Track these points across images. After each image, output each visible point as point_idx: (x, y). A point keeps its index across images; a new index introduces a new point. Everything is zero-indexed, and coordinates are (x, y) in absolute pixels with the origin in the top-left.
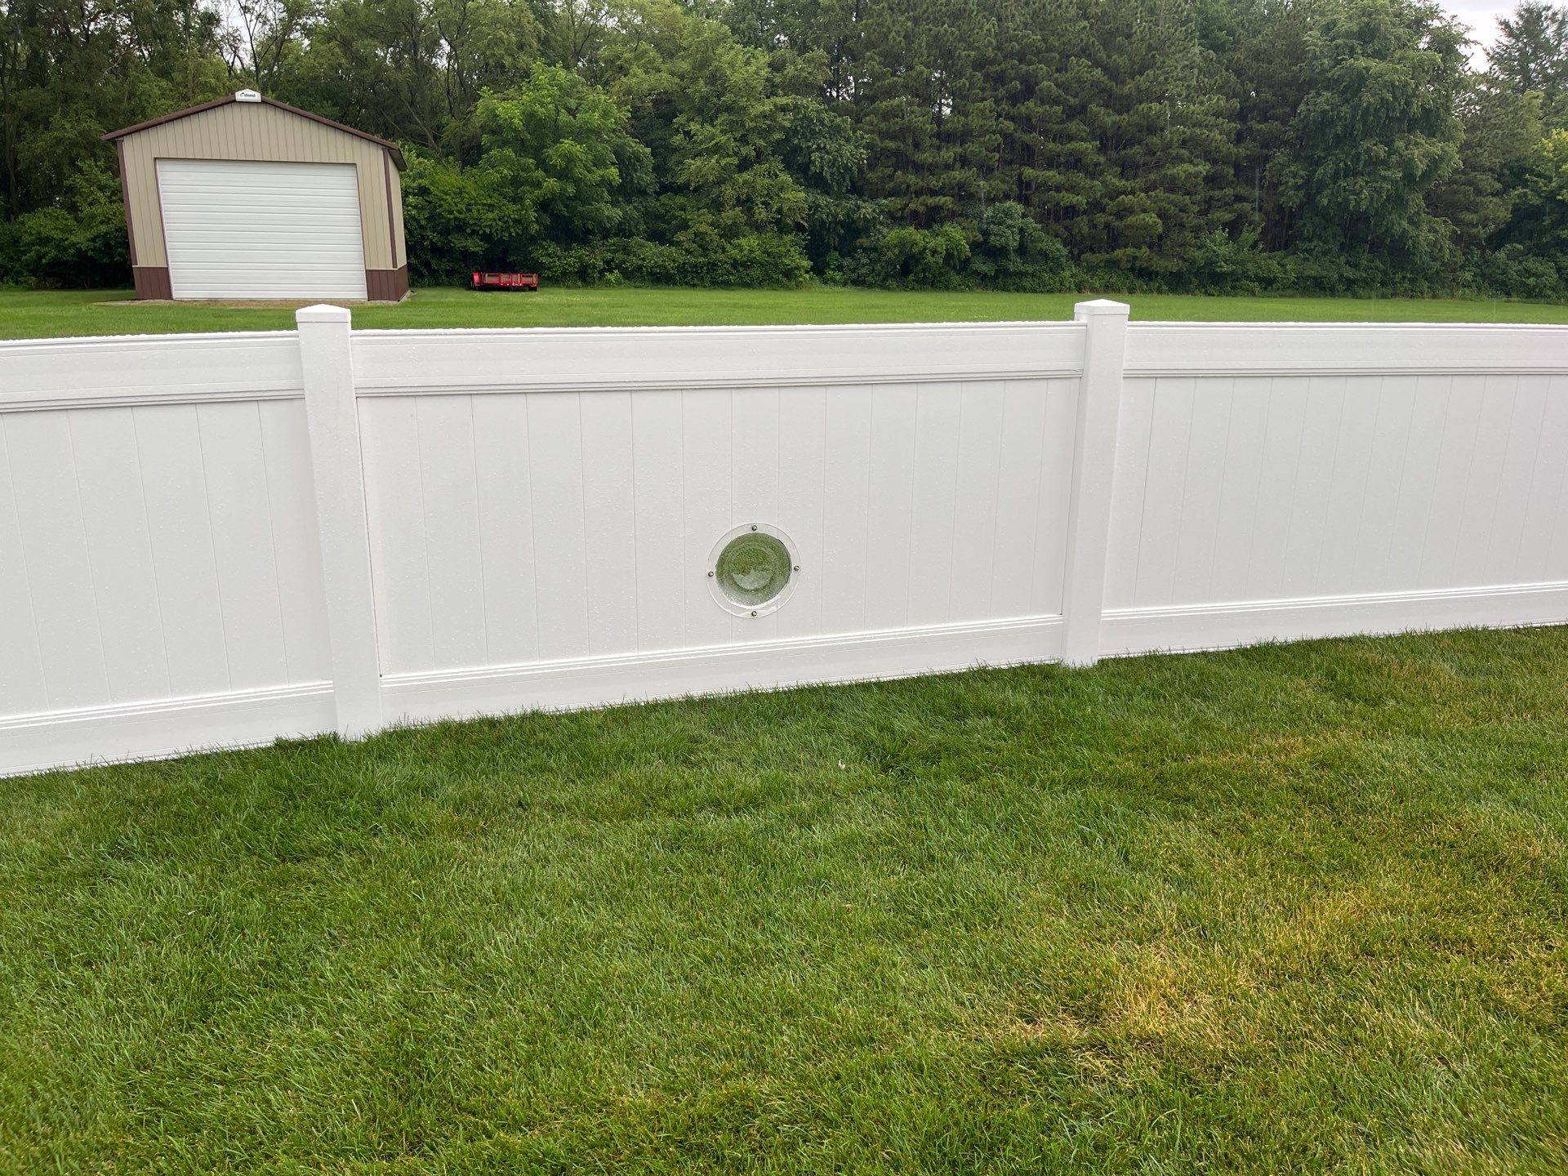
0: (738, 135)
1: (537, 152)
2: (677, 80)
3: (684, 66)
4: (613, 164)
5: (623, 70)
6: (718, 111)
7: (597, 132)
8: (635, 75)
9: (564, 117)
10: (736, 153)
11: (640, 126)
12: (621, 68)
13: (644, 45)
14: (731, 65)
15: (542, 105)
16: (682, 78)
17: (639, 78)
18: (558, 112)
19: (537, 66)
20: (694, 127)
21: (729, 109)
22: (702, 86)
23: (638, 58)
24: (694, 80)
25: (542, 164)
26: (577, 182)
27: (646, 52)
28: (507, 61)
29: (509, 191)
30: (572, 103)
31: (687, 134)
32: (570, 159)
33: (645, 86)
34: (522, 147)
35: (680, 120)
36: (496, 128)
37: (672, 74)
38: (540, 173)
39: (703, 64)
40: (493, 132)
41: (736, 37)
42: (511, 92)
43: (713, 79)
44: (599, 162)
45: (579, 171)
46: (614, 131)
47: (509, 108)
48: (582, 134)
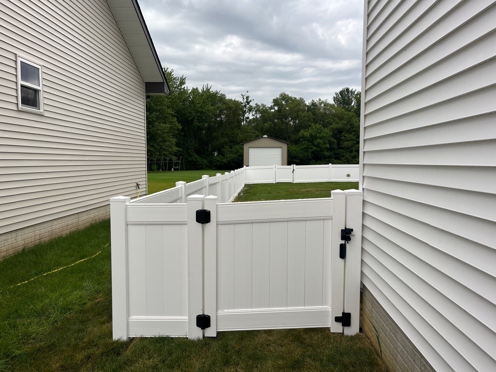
0: (356, 136)
1: (312, 142)
2: (343, 125)
3: (345, 122)
4: (328, 144)
5: (331, 124)
6: (352, 132)
7: (325, 137)
8: (333, 125)
9: (318, 135)
10: (356, 140)
11: (334, 136)
12: (330, 123)
13: (336, 118)
14: (355, 122)
15: (313, 132)
16: (344, 125)
17: (334, 126)
18: (317, 133)
19: (313, 124)
20: (346, 135)
21: (354, 131)
22: (349, 126)
23: (334, 121)
24: (347, 125)
25: (313, 144)
26: (320, 148)
27: (336, 120)
28: (306, 124)
29: (305, 150)
30: (320, 131)
31: (345, 137)
32: (319, 143)
33: (336, 127)
34: (308, 141)
35: (343, 133)
36: (303, 137)
37: (342, 124)
38: (312, 146)
39: (350, 121)
40: (303, 138)
41: (357, 115)
42: (307, 130)
43: (351, 125)
44: (325, 143)
45: (321, 145)
46: (328, 137)
47: (306, 133)
48: (321, 138)
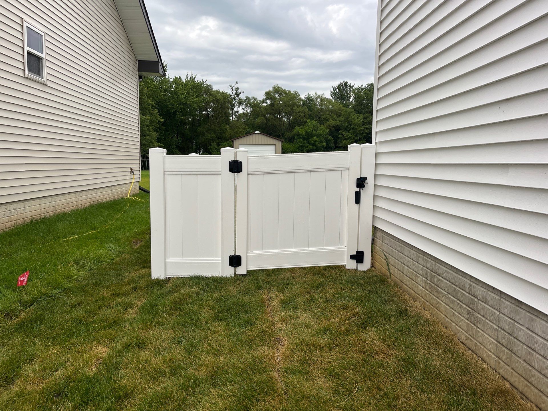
0: (355, 135)
1: (307, 140)
2: (340, 122)
3: (342, 119)
4: (324, 142)
5: (328, 120)
6: (350, 129)
7: (321, 135)
8: (330, 122)
9: (314, 132)
10: (354, 139)
11: (331, 134)
12: (327, 120)
13: (333, 115)
14: (354, 119)
15: (309, 129)
16: (342, 122)
17: (331, 122)
18: (312, 131)
19: (308, 121)
20: (344, 133)
21: (353, 129)
22: (346, 124)
23: (331, 117)
24: (345, 122)
25: (308, 142)
26: (316, 146)
27: (333, 116)
28: (302, 120)
29: (300, 148)
30: (316, 128)
31: (342, 135)
32: (315, 141)
33: (333, 124)
34: (304, 139)
35: (341, 131)
36: (298, 135)
37: (339, 121)
38: (308, 144)
39: (347, 118)
40: (297, 136)
41: (355, 112)
42: (302, 127)
43: (349, 122)
44: (321, 142)
45: (317, 144)
46: (325, 135)
47: (301, 130)
48: (317, 136)
